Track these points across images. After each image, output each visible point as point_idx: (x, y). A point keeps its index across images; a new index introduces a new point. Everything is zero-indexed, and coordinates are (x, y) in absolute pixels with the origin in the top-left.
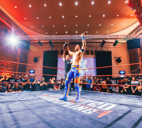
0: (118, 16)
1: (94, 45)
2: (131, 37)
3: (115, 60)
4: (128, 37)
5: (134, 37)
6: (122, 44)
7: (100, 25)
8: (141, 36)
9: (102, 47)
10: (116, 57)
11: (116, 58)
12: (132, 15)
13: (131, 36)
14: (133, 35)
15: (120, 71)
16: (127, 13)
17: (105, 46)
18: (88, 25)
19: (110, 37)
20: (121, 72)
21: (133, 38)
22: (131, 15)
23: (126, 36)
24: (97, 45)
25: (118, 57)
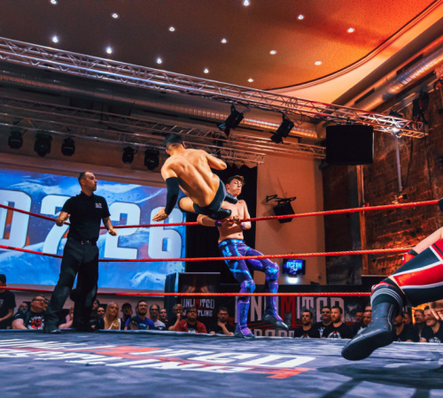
0: (301, 17)
1: (186, 130)
2: (342, 114)
3: (269, 208)
4: (331, 112)
5: (352, 118)
6: (299, 142)
7: (224, 41)
8: (374, 119)
9: (220, 144)
10: (275, 196)
11: (274, 202)
12: (351, 30)
13: (341, 111)
14: (348, 110)
15: (286, 260)
16: (336, 17)
17: (231, 139)
18: (172, 29)
19: (266, 98)
20: (289, 264)
21: (348, 119)
22: (348, 28)
23: (324, 107)
24: (198, 130)
25: (280, 196)
